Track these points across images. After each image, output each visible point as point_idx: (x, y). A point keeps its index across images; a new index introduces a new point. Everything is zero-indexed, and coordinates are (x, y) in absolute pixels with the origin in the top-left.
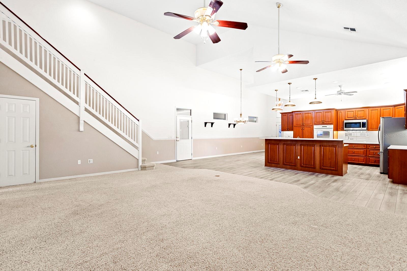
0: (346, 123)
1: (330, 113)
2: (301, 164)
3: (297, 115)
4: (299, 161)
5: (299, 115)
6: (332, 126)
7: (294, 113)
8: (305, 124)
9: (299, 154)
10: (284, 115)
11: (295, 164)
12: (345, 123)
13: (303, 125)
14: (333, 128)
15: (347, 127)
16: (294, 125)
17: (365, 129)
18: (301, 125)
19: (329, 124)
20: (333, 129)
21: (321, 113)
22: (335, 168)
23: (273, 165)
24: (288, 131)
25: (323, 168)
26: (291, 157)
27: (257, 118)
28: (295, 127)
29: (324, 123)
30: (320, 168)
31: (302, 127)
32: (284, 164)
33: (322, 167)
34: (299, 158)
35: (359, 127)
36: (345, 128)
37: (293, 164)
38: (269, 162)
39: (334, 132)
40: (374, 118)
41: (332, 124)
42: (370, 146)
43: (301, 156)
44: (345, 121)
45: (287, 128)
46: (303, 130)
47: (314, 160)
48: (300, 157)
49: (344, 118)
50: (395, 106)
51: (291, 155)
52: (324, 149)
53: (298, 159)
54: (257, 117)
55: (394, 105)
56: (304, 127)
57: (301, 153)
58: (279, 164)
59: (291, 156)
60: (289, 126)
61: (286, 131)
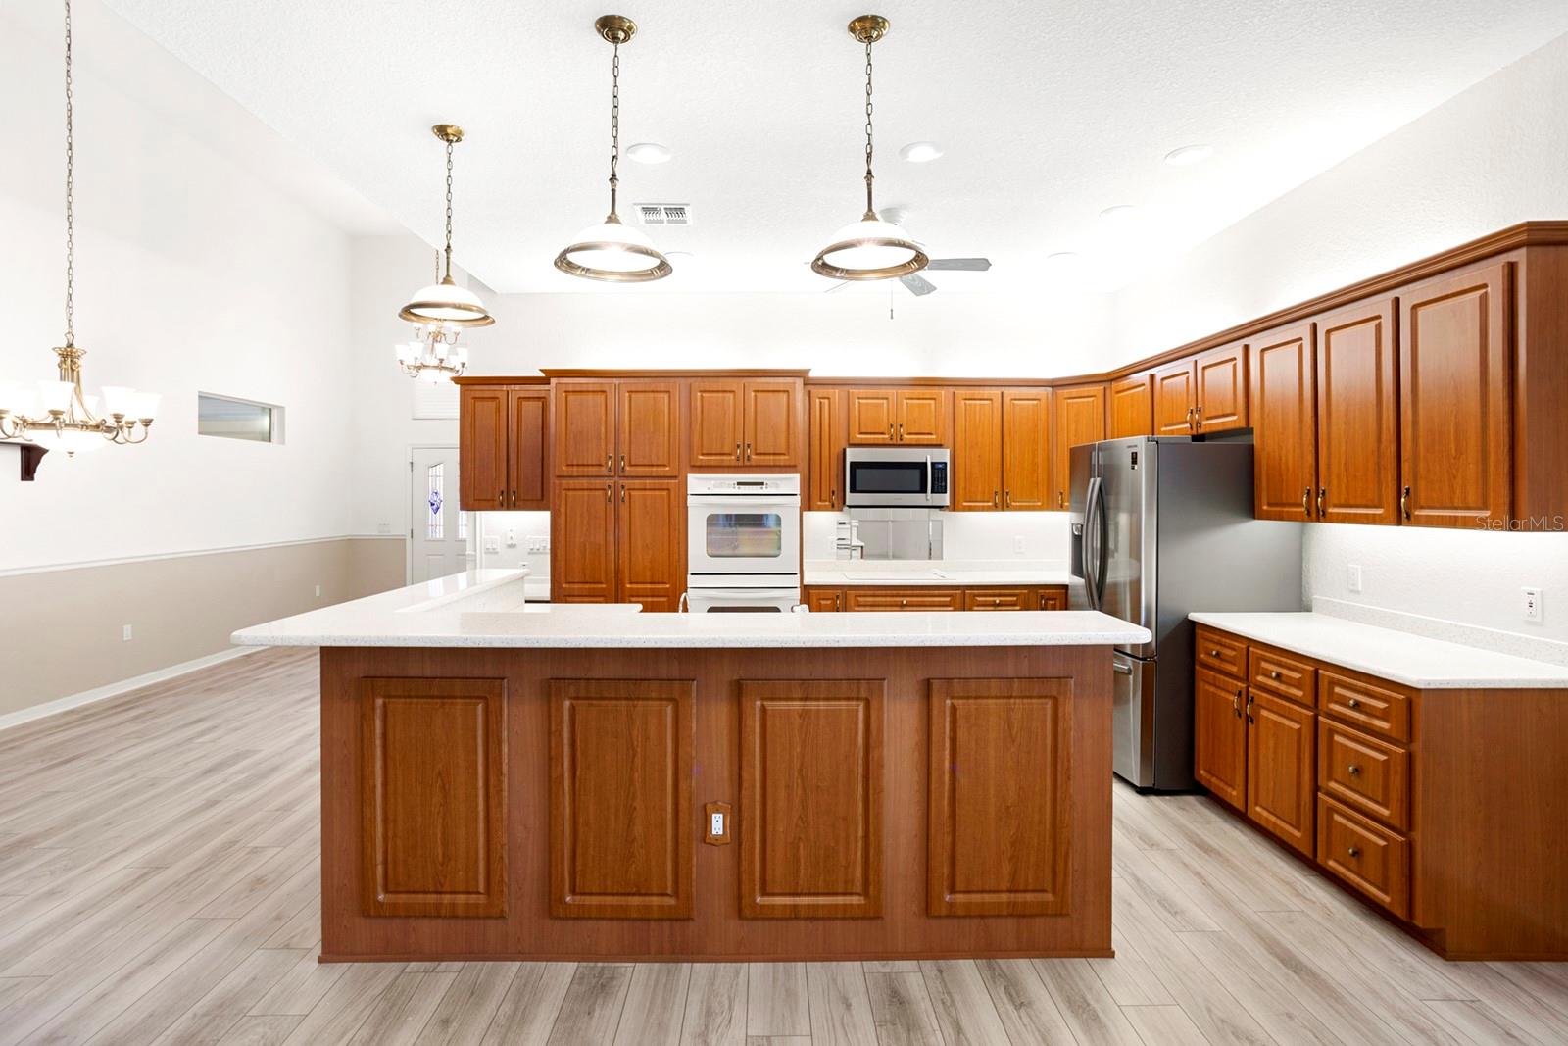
0: (854, 465)
1: (785, 396)
2: (740, 898)
3: (579, 397)
4: (721, 859)
5: (590, 396)
6: (792, 483)
7: (553, 381)
8: (631, 465)
9: (723, 790)
10: (478, 395)
11: (676, 894)
12: (852, 463)
13: (618, 472)
14: (798, 493)
15: (857, 489)
16: (552, 473)
17: (945, 499)
18: (604, 471)
19: (775, 466)
20: (798, 498)
21: (731, 396)
22: (1054, 893)
23: (426, 930)
24: (508, 508)
25: (951, 905)
26: (638, 830)
27: (275, 412)
28: (564, 482)
29: (749, 458)
30: (927, 907)
31: (611, 482)
32: (551, 907)
33: (947, 898)
34: (718, 824)
35: (918, 489)
36: (851, 492)
37: (655, 900)
38: (368, 909)
39: (805, 513)
40: (977, 444)
41: (795, 466)
42: (979, 599)
43: (745, 814)
44: (853, 455)
45: (503, 487)
46: (618, 500)
47: (866, 837)
48: (736, 824)
49: (843, 435)
50: (1055, 385)
51: (638, 804)
52: (961, 722)
53: (715, 843)
54: (281, 408)
55: (1053, 381)
56: (622, 482)
57: (738, 781)
58: (501, 916)
59: (631, 822)
60: (514, 475)
61: (493, 508)
